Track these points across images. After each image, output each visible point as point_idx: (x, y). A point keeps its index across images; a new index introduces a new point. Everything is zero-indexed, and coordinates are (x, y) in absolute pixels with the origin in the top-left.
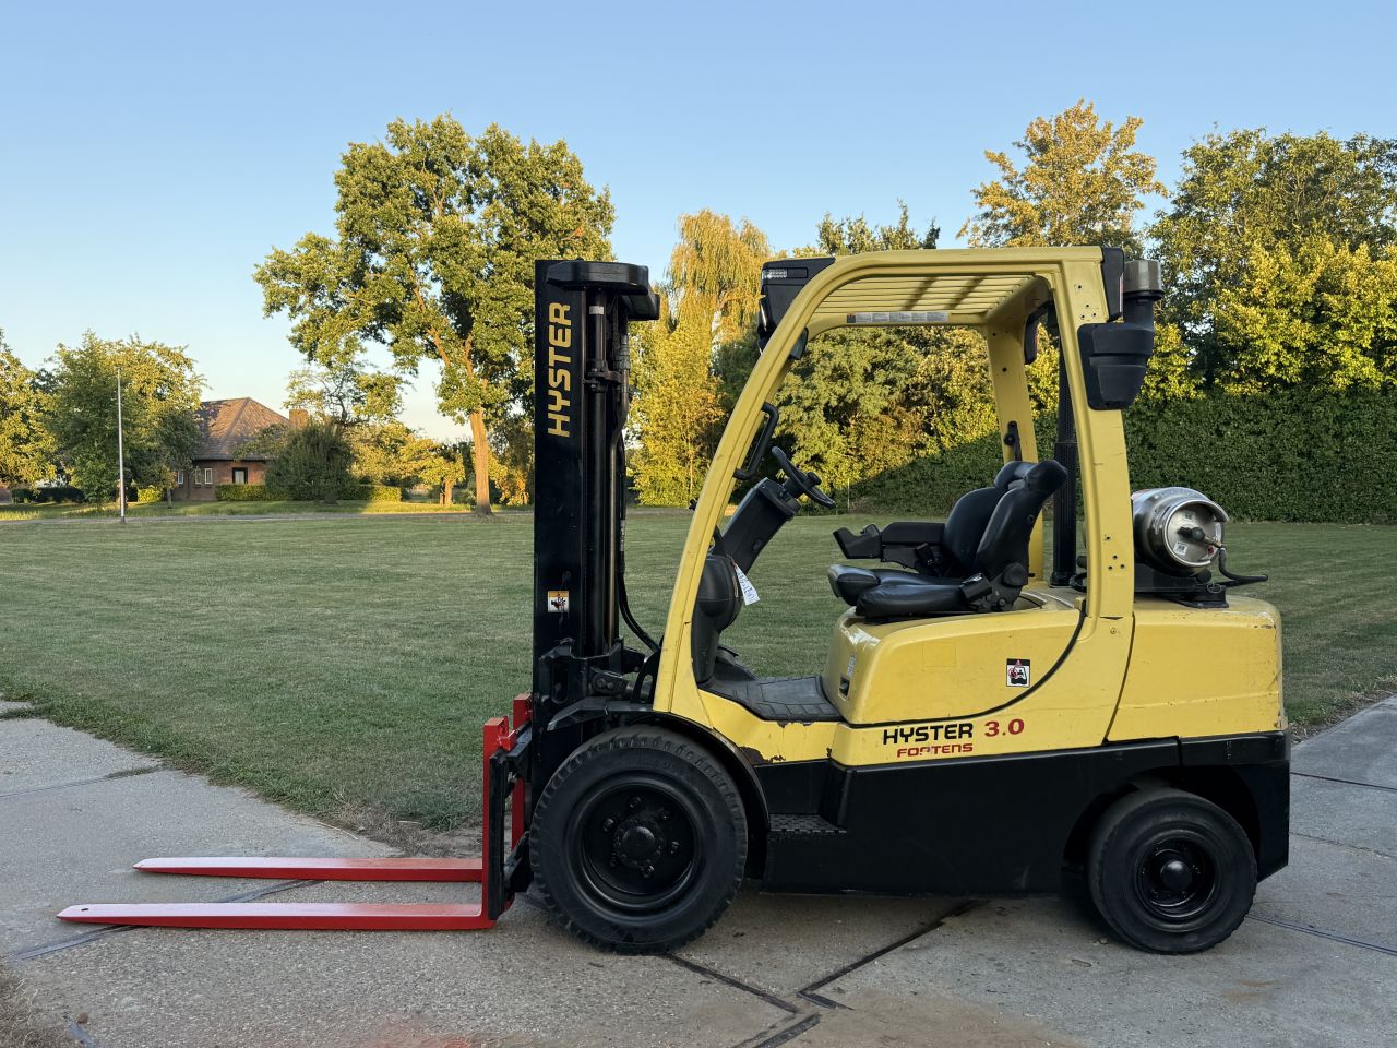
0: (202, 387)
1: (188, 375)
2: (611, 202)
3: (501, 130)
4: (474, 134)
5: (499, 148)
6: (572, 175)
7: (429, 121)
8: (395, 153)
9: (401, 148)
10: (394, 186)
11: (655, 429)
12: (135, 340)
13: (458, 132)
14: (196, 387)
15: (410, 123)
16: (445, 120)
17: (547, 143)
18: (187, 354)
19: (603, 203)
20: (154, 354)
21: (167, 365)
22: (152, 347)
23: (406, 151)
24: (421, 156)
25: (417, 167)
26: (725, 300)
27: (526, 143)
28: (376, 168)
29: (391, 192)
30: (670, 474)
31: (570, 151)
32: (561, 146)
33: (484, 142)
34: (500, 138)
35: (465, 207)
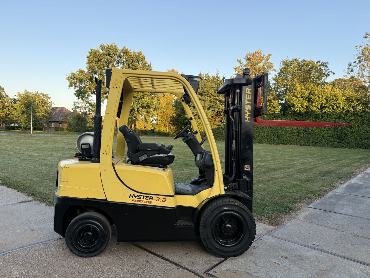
0: (52, 104)
1: (49, 101)
2: (151, 66)
3: (127, 47)
4: (120, 48)
5: (126, 52)
6: (143, 59)
7: (110, 45)
8: (101, 51)
9: (103, 51)
10: (101, 59)
11: (159, 119)
12: (37, 92)
13: (116, 48)
15: (105, 45)
16: (113, 45)
17: (137, 51)
18: (49, 96)
19: (150, 66)
20: (41, 96)
21: (44, 98)
22: (41, 94)
24: (107, 53)
25: (106, 55)
27: (132, 51)
28: (97, 55)
29: (100, 61)
30: (162, 129)
31: (142, 53)
32: (140, 52)
33: (122, 50)
34: (126, 49)
35: (117, 65)
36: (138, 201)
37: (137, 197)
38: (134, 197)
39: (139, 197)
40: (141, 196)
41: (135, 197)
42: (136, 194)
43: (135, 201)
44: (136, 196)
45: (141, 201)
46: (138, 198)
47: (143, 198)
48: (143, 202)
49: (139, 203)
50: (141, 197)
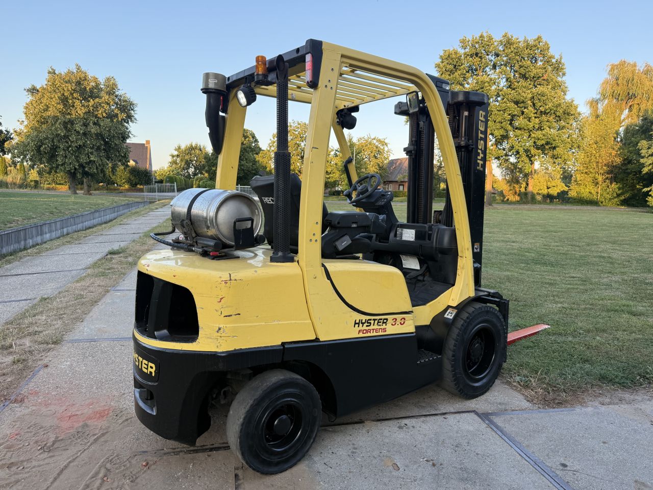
0: (390, 154)
1: (386, 149)
2: (563, 61)
3: (509, 35)
4: (497, 37)
5: (508, 43)
6: (544, 51)
7: (477, 36)
8: (462, 51)
9: (465, 49)
10: (459, 66)
11: (582, 168)
12: (369, 136)
13: (490, 38)
14: (389, 153)
15: (469, 38)
16: (485, 35)
17: (531, 38)
18: (386, 141)
19: (559, 62)
20: (375, 141)
21: (379, 145)
22: (374, 139)
23: (467, 50)
24: (474, 51)
25: (471, 56)
26: (630, 104)
27: (521, 39)
28: (452, 59)
29: (457, 69)
30: (587, 190)
31: (544, 40)
32: (539, 38)
33: (501, 41)
34: (508, 37)
35: (493, 71)
36: (367, 331)
37: (365, 323)
38: (361, 325)
39: (368, 323)
40: (371, 320)
41: (363, 324)
42: (364, 318)
43: (363, 333)
44: (364, 321)
45: (372, 331)
46: (367, 326)
47: (374, 325)
48: (375, 331)
49: (369, 334)
50: (370, 323)
